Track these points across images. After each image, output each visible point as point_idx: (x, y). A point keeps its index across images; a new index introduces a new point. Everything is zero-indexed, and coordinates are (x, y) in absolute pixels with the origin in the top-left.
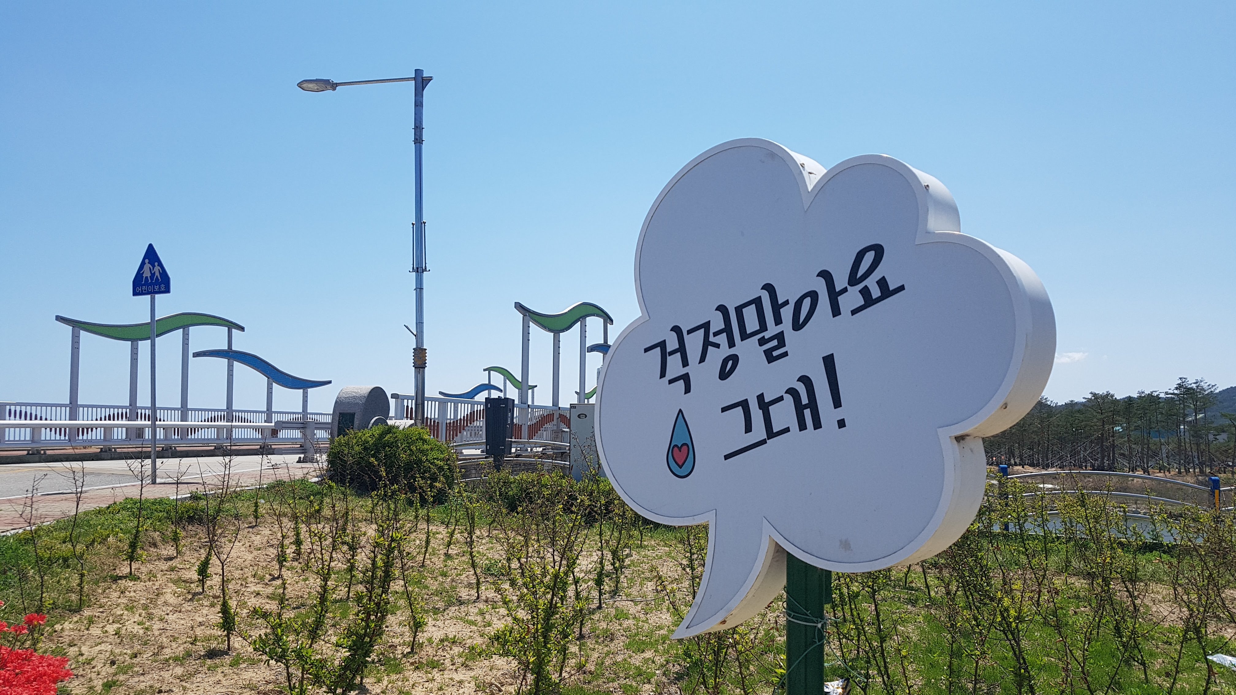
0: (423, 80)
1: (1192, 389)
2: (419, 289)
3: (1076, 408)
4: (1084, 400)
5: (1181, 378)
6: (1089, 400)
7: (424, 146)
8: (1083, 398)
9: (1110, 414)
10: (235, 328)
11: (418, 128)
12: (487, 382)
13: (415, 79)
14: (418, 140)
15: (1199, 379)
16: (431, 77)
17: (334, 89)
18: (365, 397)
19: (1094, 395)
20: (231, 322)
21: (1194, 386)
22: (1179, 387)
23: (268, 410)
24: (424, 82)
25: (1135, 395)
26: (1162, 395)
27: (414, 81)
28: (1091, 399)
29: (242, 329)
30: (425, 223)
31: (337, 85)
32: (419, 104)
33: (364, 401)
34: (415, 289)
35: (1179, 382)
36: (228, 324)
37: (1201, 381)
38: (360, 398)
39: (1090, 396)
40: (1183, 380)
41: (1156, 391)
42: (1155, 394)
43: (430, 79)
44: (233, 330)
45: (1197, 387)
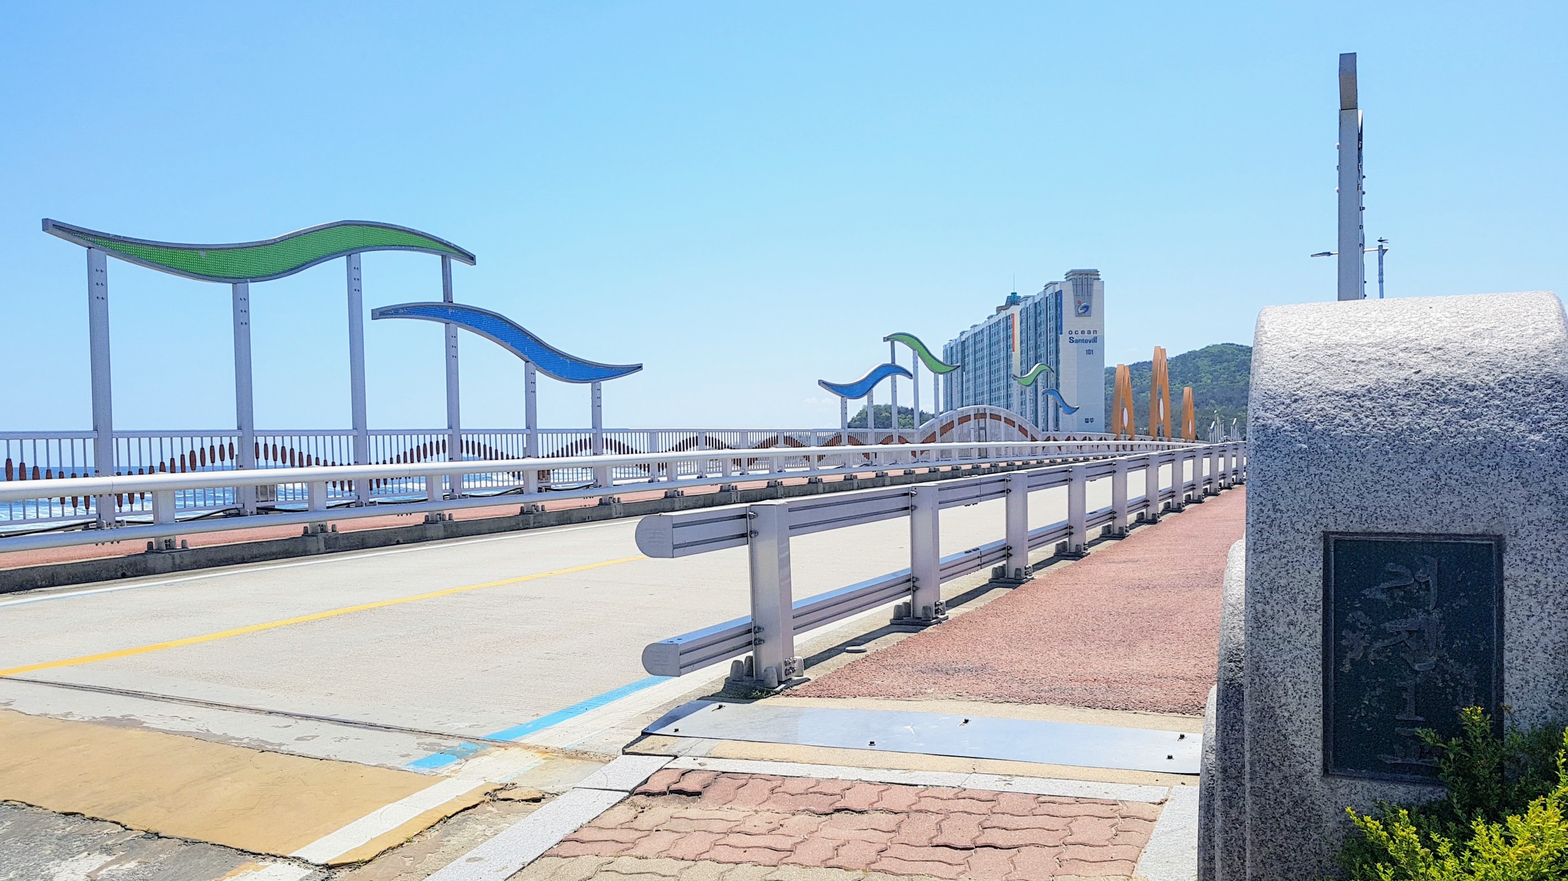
10: (456, 258)
12: (890, 362)
20: (448, 245)
23: (528, 427)
29: (471, 259)
36: (442, 247)
44: (452, 260)
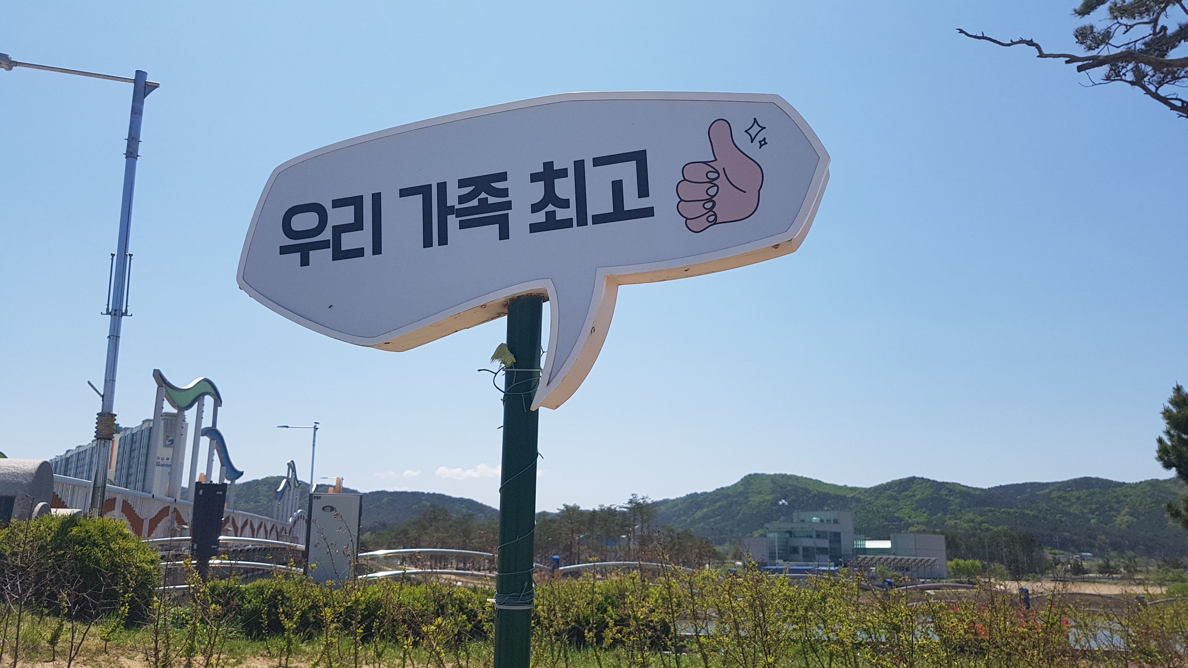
0: (146, 84)
1: (640, 504)
2: (114, 337)
3: (549, 518)
4: (558, 511)
5: (633, 495)
6: (563, 511)
7: (139, 163)
8: (558, 509)
9: (578, 524)
11: (133, 140)
13: (135, 81)
14: (132, 154)
15: (645, 496)
16: (158, 84)
17: (10, 69)
18: (32, 474)
19: (566, 507)
21: (641, 501)
22: (631, 502)
24: (147, 88)
25: (597, 508)
26: (618, 509)
27: (133, 84)
28: (563, 510)
30: (131, 255)
31: (17, 64)
32: (136, 112)
33: (30, 480)
34: (109, 337)
35: (631, 497)
37: (647, 497)
38: (25, 475)
39: (563, 508)
40: (635, 496)
41: (614, 505)
42: (613, 507)
43: (155, 86)
45: (644, 502)
